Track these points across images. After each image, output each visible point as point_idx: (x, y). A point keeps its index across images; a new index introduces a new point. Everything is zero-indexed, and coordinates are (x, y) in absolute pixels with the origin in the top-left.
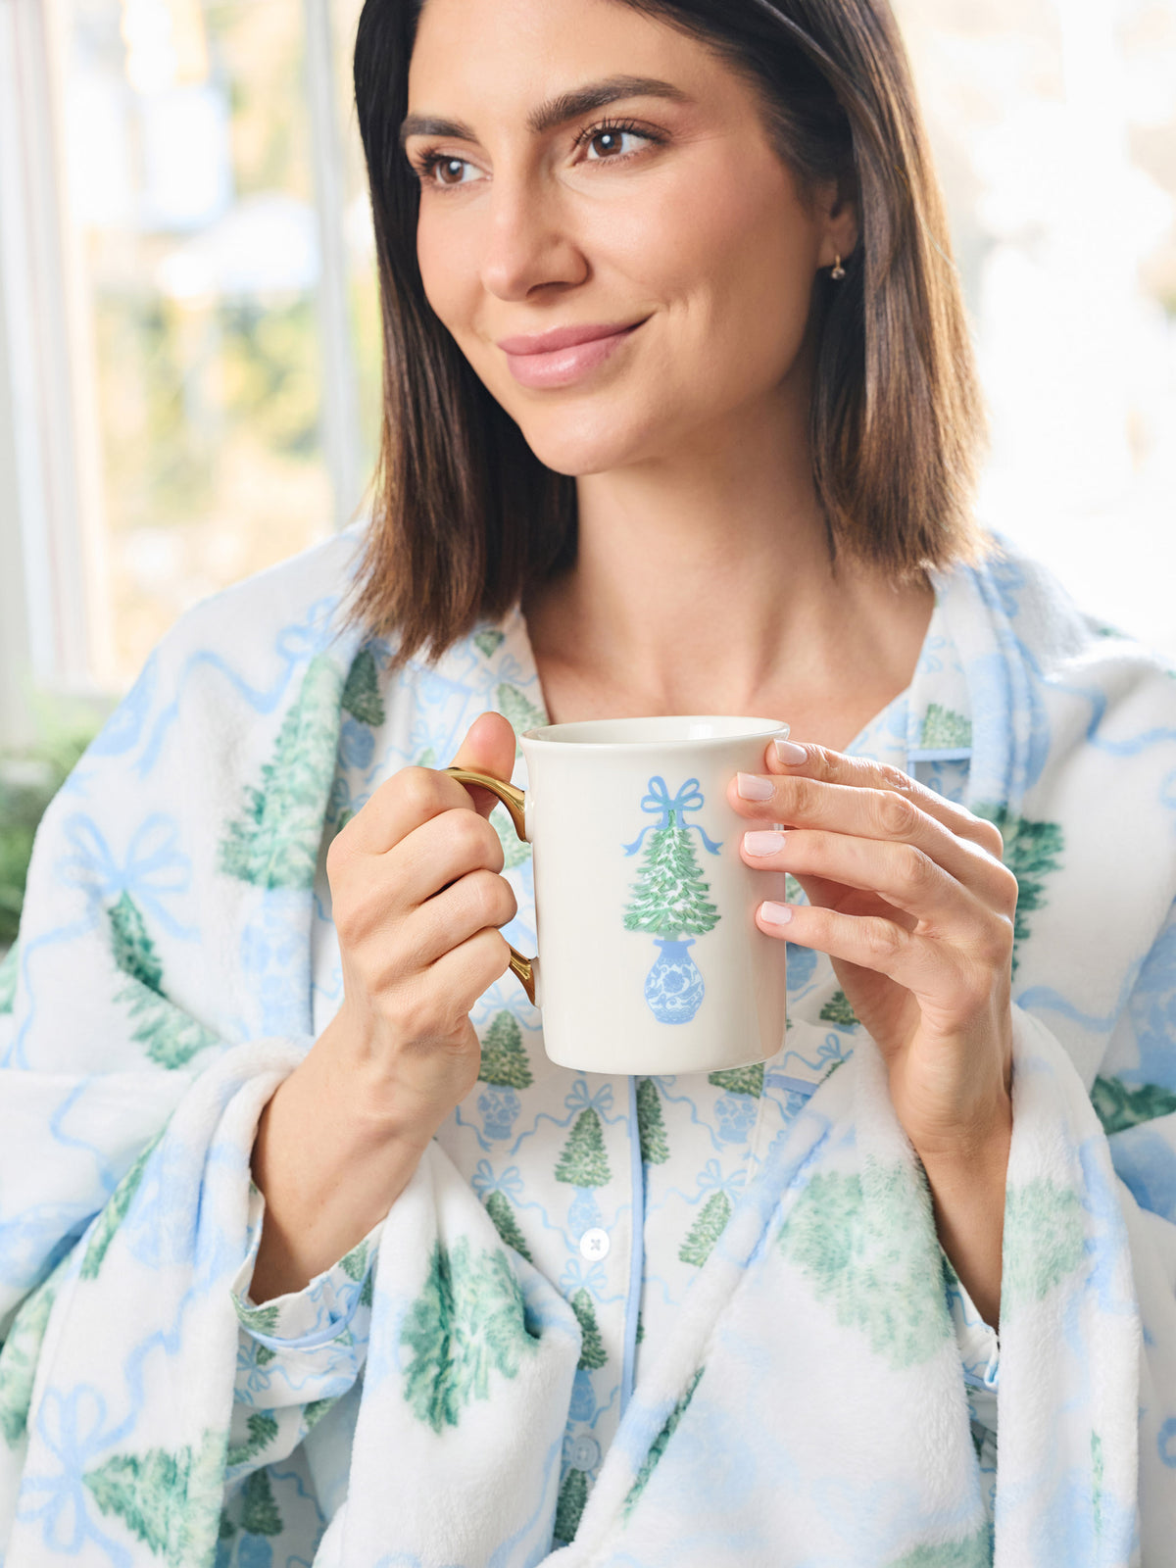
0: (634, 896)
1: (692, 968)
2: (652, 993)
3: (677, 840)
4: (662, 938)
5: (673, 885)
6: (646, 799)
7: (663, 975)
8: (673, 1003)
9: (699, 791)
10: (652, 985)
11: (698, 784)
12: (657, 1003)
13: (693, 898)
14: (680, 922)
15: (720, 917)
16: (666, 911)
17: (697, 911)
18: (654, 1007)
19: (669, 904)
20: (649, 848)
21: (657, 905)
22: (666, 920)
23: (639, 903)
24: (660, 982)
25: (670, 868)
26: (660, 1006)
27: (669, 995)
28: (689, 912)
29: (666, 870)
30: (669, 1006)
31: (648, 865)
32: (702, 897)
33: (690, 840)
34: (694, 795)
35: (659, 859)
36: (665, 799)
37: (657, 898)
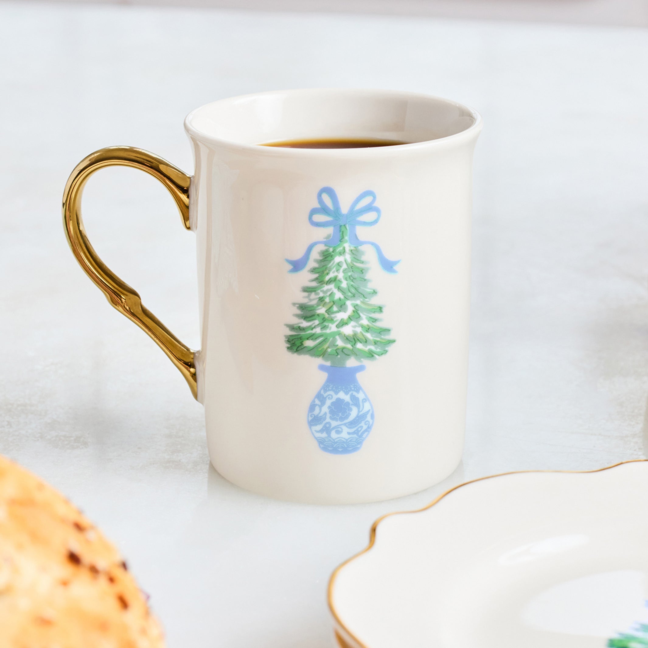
0: (298, 316)
1: (360, 396)
2: (315, 420)
3: (348, 257)
4: (328, 364)
5: (342, 307)
6: (314, 211)
7: (328, 403)
8: (338, 432)
9: (375, 204)
10: (317, 411)
11: (375, 198)
12: (321, 431)
13: (365, 322)
14: (349, 346)
15: (394, 341)
16: (334, 334)
17: (369, 335)
18: (318, 435)
19: (338, 326)
20: (316, 265)
21: (324, 328)
22: (333, 344)
23: (305, 324)
24: (325, 409)
25: (339, 288)
26: (324, 435)
27: (334, 424)
28: (360, 336)
29: (335, 291)
30: (334, 435)
31: (314, 284)
32: (375, 320)
33: (363, 258)
34: (369, 208)
35: (327, 278)
36: (336, 213)
37: (324, 320)
